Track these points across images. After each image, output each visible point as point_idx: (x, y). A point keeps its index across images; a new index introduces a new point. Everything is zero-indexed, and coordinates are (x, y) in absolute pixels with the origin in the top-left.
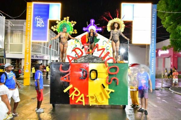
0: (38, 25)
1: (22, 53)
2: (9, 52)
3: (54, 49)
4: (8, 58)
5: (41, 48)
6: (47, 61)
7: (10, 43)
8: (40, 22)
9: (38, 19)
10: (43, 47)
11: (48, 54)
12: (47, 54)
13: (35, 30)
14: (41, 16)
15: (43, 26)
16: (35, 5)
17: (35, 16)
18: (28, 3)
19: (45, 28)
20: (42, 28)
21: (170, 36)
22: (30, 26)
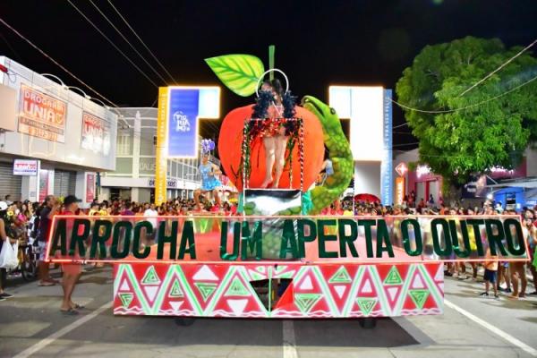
0: (179, 128)
1: (131, 177)
2: (106, 175)
4: (103, 187)
6: (180, 190)
8: (183, 123)
9: (178, 116)
12: (180, 176)
13: (174, 138)
14: (185, 111)
15: (188, 129)
16: (173, 91)
17: (173, 111)
18: (161, 89)
19: (191, 133)
20: (186, 133)
21: (420, 144)
22: (165, 129)
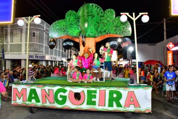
2: (9, 53)
3: (61, 49)
5: (43, 48)
7: (9, 43)
10: (45, 46)
11: (53, 55)
